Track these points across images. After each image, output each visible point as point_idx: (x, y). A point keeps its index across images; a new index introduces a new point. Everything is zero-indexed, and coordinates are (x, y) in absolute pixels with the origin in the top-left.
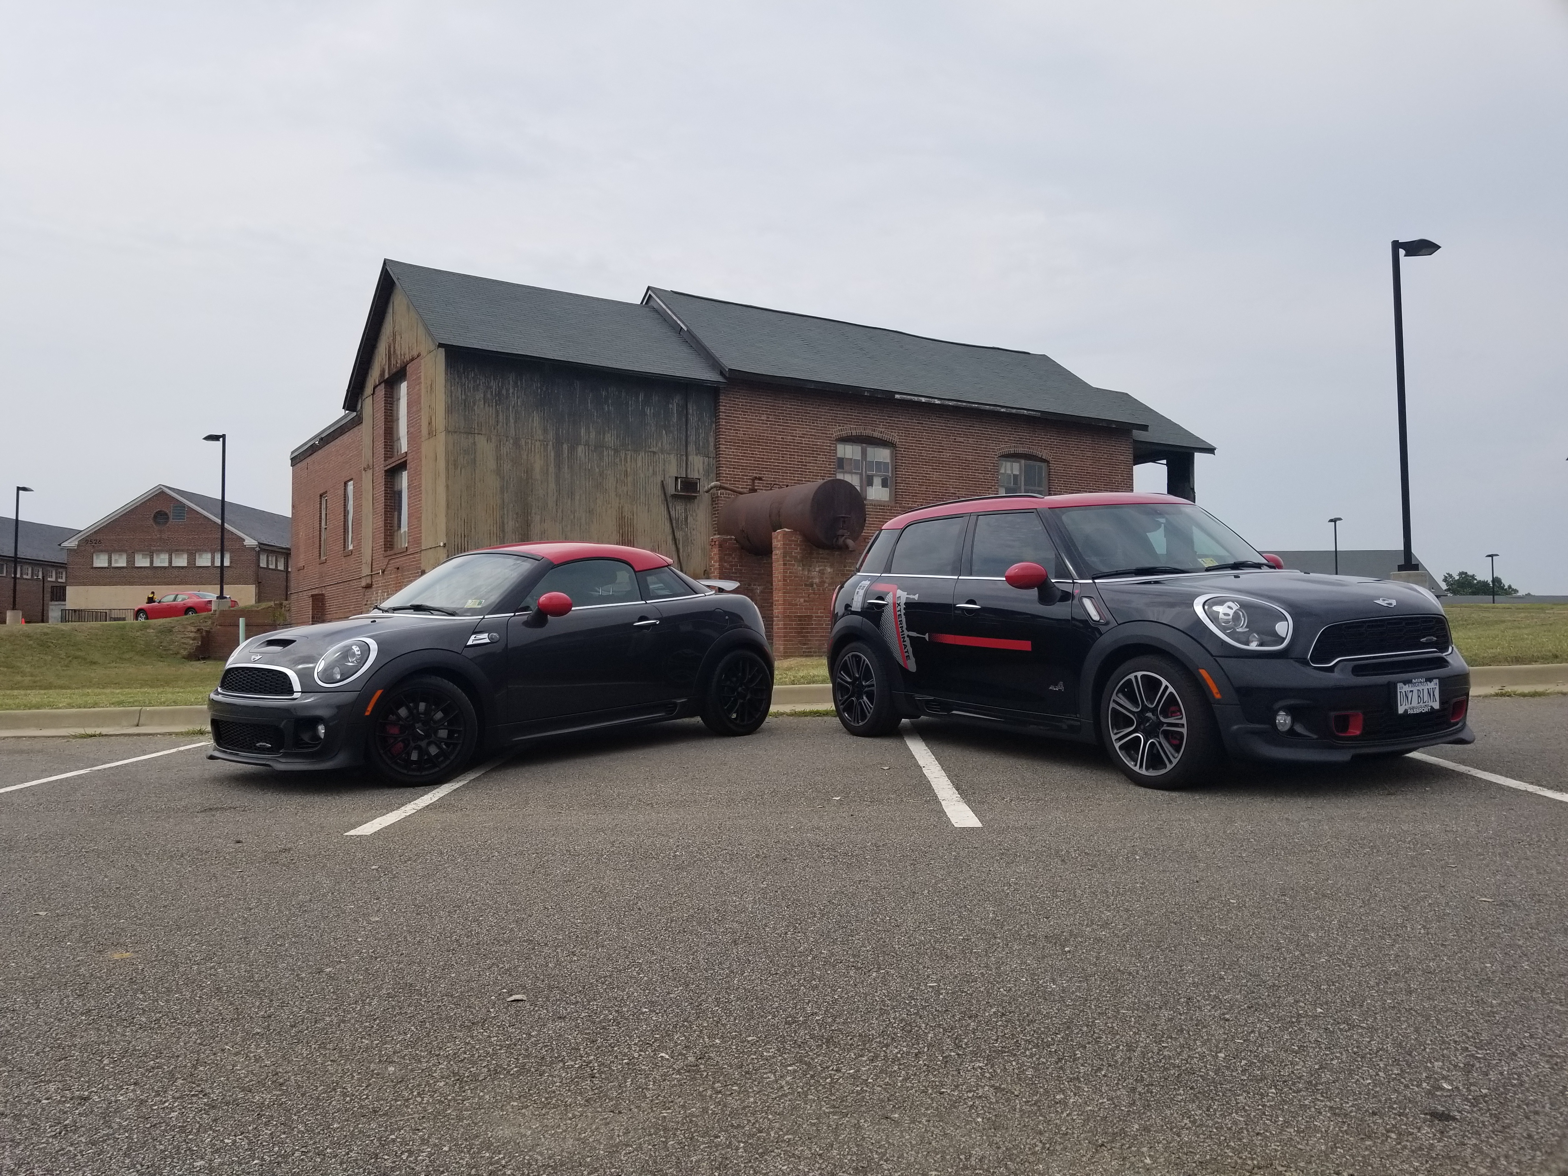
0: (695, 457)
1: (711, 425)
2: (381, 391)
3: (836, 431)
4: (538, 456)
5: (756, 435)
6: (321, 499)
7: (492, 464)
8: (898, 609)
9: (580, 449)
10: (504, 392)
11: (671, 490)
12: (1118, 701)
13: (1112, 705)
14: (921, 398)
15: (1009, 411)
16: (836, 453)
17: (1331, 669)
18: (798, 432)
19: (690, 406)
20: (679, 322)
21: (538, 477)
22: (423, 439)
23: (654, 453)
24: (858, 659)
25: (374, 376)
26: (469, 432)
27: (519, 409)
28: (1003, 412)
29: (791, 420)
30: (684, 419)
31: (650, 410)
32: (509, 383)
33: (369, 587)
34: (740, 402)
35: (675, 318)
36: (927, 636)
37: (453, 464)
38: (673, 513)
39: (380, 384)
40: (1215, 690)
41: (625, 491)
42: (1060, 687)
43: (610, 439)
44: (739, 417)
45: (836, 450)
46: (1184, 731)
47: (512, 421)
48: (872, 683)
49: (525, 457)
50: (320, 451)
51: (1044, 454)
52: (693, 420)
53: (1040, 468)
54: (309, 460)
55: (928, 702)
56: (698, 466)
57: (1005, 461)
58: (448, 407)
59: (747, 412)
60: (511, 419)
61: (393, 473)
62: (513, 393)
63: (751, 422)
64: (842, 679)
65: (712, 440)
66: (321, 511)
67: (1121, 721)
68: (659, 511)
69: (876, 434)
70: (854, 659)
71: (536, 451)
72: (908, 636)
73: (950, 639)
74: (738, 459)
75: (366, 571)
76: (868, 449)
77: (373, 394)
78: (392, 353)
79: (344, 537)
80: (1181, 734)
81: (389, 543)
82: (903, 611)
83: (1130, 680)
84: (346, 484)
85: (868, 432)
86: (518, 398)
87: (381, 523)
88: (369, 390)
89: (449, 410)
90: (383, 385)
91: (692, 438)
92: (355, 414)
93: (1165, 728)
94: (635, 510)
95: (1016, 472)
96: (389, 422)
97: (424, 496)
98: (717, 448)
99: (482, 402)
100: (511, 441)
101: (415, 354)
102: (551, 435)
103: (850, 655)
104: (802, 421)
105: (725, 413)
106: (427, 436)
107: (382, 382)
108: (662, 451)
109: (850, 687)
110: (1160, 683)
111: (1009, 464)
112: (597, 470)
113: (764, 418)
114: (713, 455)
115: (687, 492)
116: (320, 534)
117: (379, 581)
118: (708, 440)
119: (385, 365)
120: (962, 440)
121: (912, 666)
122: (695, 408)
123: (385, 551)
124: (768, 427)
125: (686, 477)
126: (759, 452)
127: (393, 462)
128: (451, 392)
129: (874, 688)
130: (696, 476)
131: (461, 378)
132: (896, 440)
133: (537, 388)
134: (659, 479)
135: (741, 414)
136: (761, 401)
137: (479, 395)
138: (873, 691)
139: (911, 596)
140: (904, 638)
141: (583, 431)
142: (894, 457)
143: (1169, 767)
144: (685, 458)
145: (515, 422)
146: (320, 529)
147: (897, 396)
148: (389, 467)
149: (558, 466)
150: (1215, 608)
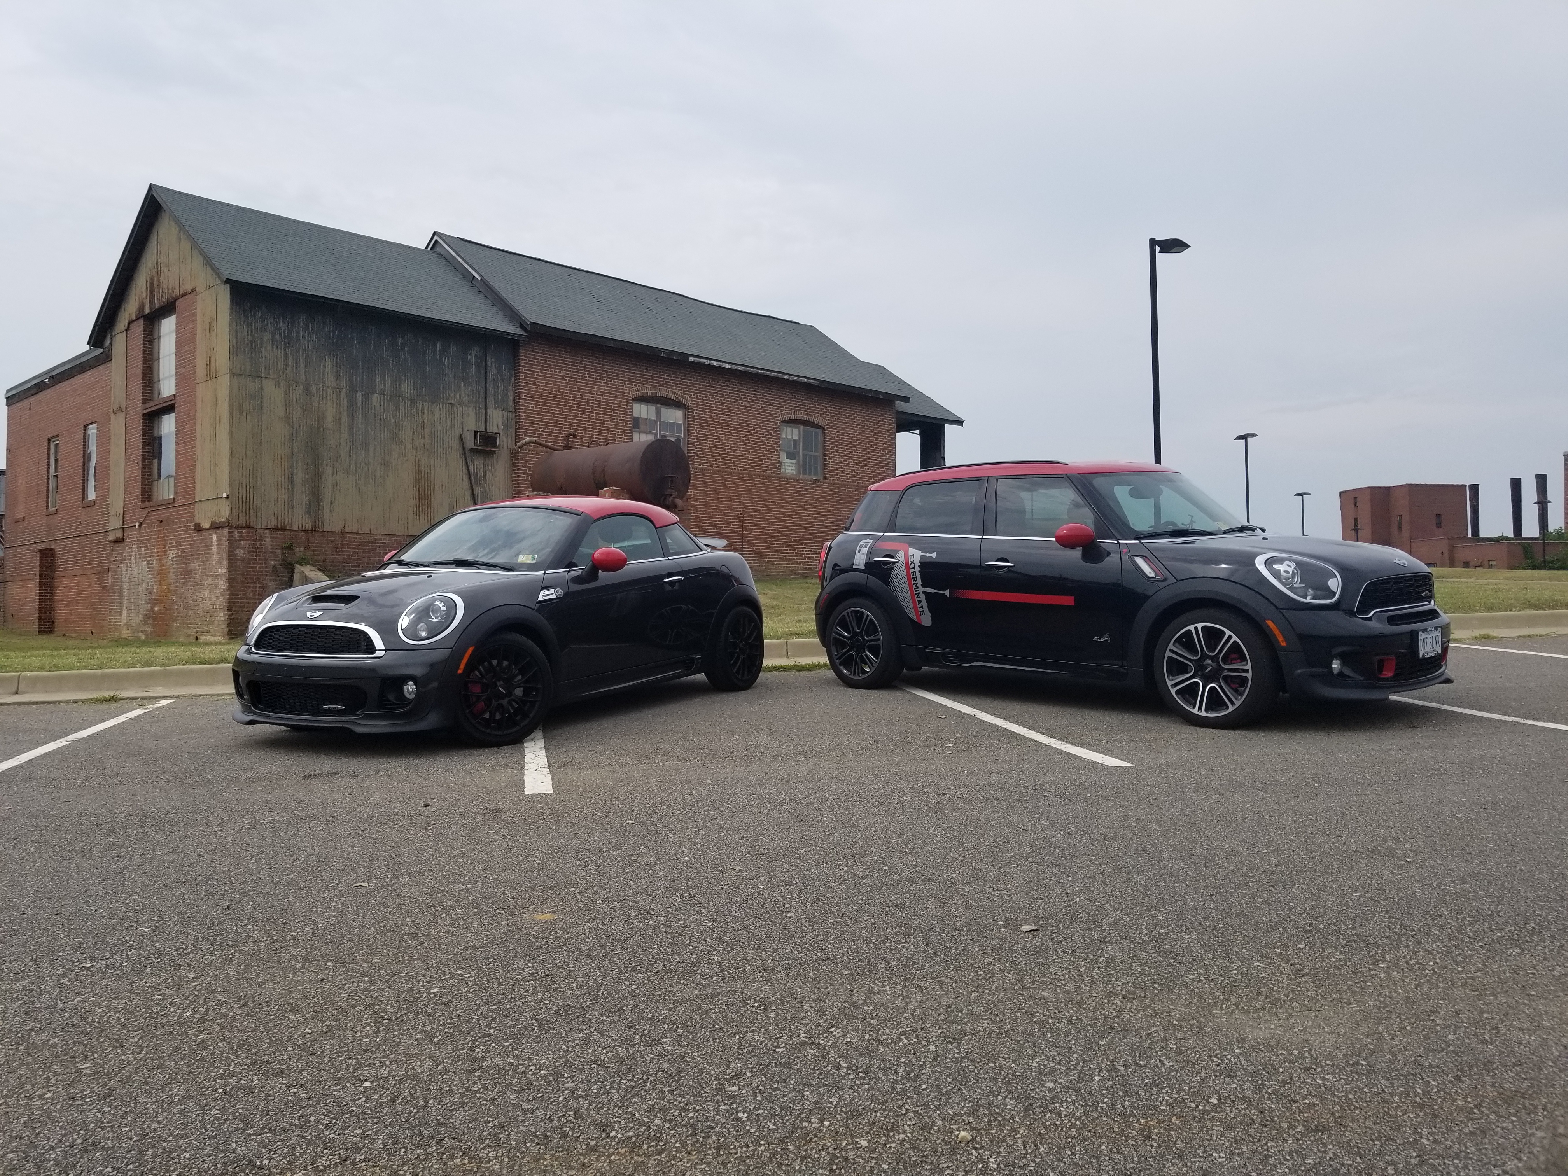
0: (494, 411)
1: (510, 379)
2: (139, 328)
3: (633, 390)
4: (330, 403)
5: (556, 391)
6: (49, 443)
7: (280, 411)
8: (912, 566)
9: (375, 398)
10: (294, 334)
11: (470, 444)
12: (1172, 650)
13: (1168, 654)
14: (713, 362)
15: (791, 378)
16: (632, 412)
17: (1370, 619)
18: (596, 390)
19: (489, 359)
20: (471, 270)
21: (330, 426)
22: (198, 381)
23: (452, 405)
24: (859, 616)
25: (130, 309)
26: (255, 375)
27: (310, 353)
28: (786, 379)
29: (589, 377)
30: (483, 372)
31: (448, 360)
32: (299, 326)
33: (120, 541)
34: (539, 356)
35: (466, 266)
36: (947, 593)
37: (237, 409)
38: (471, 467)
39: (137, 319)
40: (1281, 639)
41: (422, 442)
42: (1107, 638)
43: (406, 388)
44: (538, 372)
45: (632, 409)
46: (1249, 676)
47: (302, 365)
48: (877, 637)
49: (315, 404)
50: (49, 390)
51: (820, 421)
52: (492, 372)
53: (816, 433)
54: (32, 399)
55: (944, 654)
56: (497, 421)
57: (787, 426)
58: (233, 346)
59: (546, 367)
60: (301, 362)
61: (152, 418)
62: (304, 336)
63: (550, 377)
64: (837, 633)
65: (511, 394)
66: (49, 456)
67: (1177, 668)
68: (457, 465)
69: (670, 395)
70: (854, 615)
71: (328, 398)
72: (923, 592)
73: (976, 595)
74: (538, 414)
75: (115, 523)
76: (662, 409)
77: (127, 330)
78: (155, 285)
79: (84, 486)
80: (1247, 678)
81: (147, 495)
82: (917, 569)
83: (1190, 631)
84: (85, 427)
85: (663, 393)
86: (308, 341)
87: (137, 472)
88: (121, 324)
89: (234, 351)
90: (141, 321)
91: (491, 390)
92: (101, 350)
93: (1226, 673)
94: (432, 463)
95: (796, 438)
96: (148, 361)
97: (198, 443)
98: (516, 401)
99: (270, 344)
100: (302, 387)
101: (188, 288)
102: (344, 382)
103: (849, 610)
104: (600, 379)
105: (525, 366)
106: (204, 379)
107: (140, 317)
108: (461, 404)
109: (849, 642)
110: (1224, 633)
111: (789, 429)
112: (393, 421)
113: (563, 373)
114: (512, 409)
115: (486, 446)
116: (48, 482)
117: (133, 536)
118: (507, 395)
119: (146, 298)
120: (748, 404)
121: (926, 620)
122: (493, 360)
123: (142, 502)
124: (567, 383)
125: (486, 431)
126: (558, 408)
127: (153, 406)
128: (237, 332)
129: (881, 643)
130: (495, 430)
131: (248, 318)
132: (689, 402)
133: (329, 331)
134: (457, 432)
135: (540, 369)
136: (560, 357)
137: (267, 336)
138: (879, 645)
139: (928, 555)
140: (919, 594)
141: (378, 379)
142: (686, 418)
143: (1231, 708)
144: (484, 412)
145: (306, 367)
146: (48, 476)
147: (691, 359)
148: (149, 410)
149: (352, 416)
150: (1276, 566)
